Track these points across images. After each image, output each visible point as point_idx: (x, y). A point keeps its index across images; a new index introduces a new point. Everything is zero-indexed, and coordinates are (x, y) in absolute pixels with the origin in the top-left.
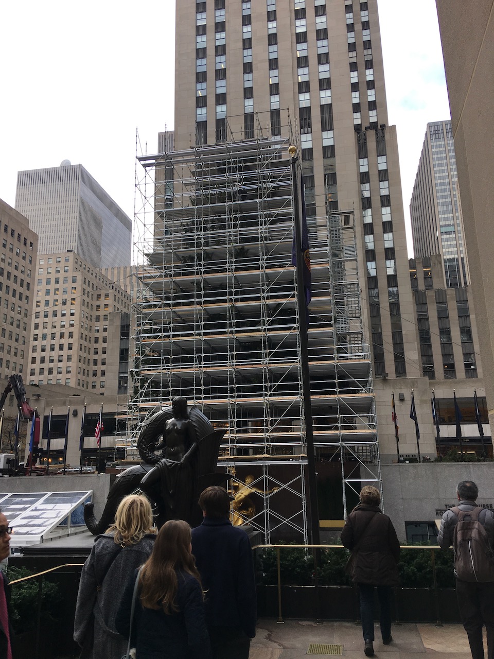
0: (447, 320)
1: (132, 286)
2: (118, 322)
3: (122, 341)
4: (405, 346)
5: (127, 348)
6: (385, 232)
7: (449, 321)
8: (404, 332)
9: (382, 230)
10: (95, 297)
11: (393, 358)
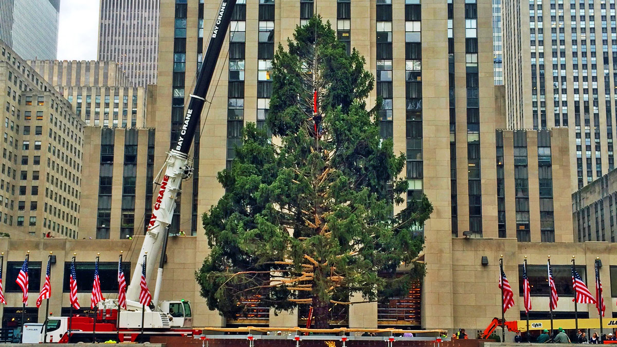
0: (525, 168)
1: (70, 88)
2: (97, 141)
3: (103, 167)
4: (484, 199)
5: (110, 176)
6: (467, 52)
7: (527, 169)
9: (464, 50)
10: (24, 99)
11: (468, 213)
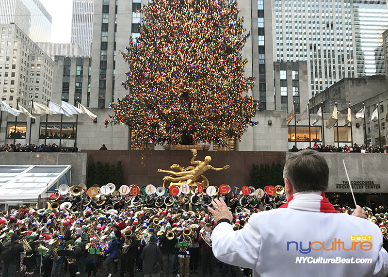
2: (61, 63)
3: (64, 77)
5: (68, 82)
8: (267, 84)
9: (257, 15)
10: (30, 58)
